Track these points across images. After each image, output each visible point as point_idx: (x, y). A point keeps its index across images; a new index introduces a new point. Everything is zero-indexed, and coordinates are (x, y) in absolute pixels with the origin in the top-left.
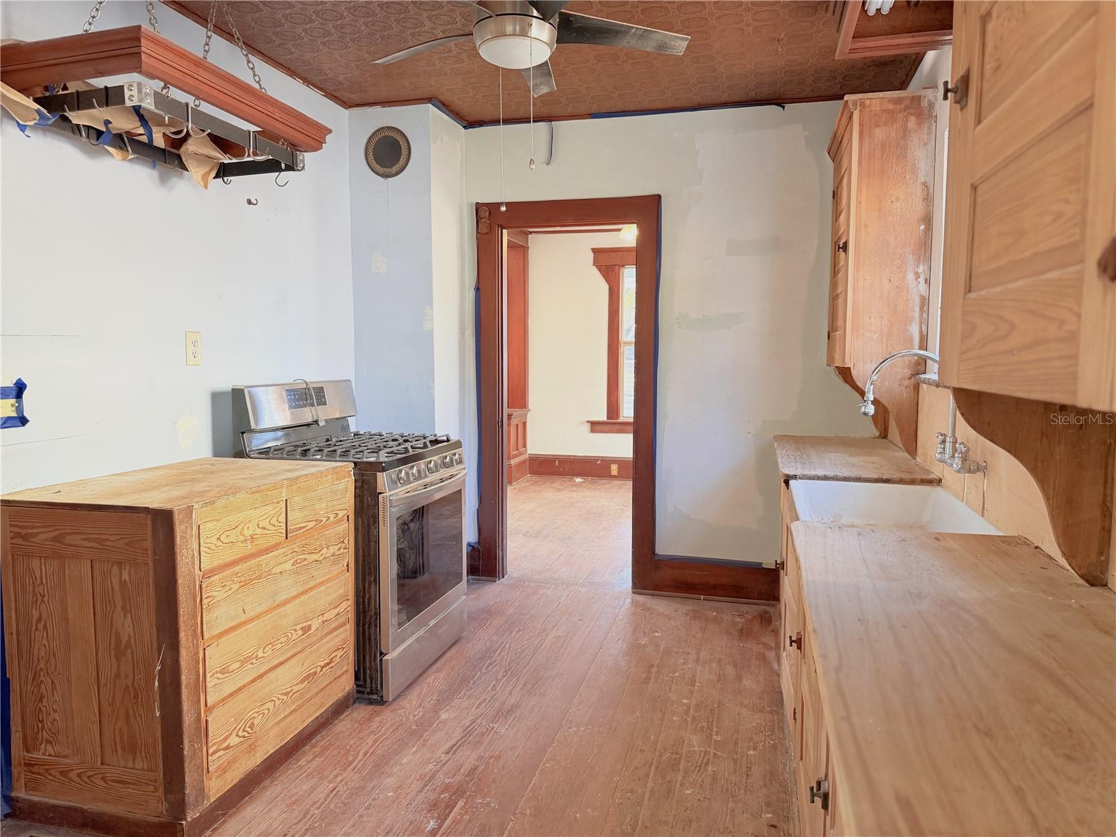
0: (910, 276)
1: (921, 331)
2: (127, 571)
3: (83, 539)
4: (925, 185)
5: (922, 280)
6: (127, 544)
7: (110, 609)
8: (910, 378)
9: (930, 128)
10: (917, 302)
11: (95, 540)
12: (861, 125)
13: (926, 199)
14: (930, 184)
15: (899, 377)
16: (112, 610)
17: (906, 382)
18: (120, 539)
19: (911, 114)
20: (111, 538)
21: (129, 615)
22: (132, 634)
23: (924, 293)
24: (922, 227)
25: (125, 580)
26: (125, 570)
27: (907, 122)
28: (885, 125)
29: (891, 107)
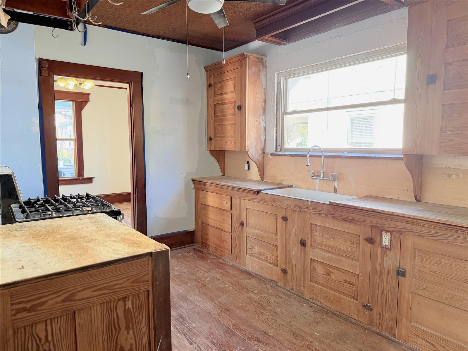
0: (261, 120)
1: (264, 139)
2: (130, 301)
3: (93, 291)
4: (264, 89)
5: (264, 121)
6: (132, 283)
7: (116, 332)
8: (262, 154)
9: (265, 70)
10: (263, 129)
11: (105, 288)
12: (249, 64)
13: (264, 94)
14: (265, 89)
15: (259, 154)
16: (117, 334)
17: (261, 155)
18: (127, 280)
19: (261, 64)
20: (118, 282)
21: (131, 330)
22: (134, 343)
23: (265, 126)
24: (264, 104)
25: (129, 308)
26: (128, 301)
27: (260, 66)
28: (255, 66)
29: (256, 60)
